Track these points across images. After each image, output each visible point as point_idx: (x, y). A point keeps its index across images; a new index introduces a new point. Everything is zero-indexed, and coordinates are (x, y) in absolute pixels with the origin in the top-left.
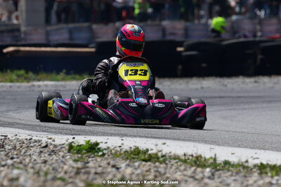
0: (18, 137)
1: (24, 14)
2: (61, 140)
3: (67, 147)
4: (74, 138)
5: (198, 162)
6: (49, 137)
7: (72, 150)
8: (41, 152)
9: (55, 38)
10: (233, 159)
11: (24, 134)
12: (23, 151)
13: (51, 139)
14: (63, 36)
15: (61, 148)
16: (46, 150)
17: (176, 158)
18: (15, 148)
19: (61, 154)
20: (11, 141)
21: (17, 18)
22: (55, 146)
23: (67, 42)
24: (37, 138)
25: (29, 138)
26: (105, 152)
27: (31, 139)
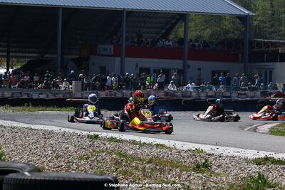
1: (74, 87)
3: (87, 136)
4: (90, 133)
5: (134, 142)
9: (84, 96)
10: (147, 142)
11: (72, 131)
12: (71, 137)
13: (81, 133)
16: (79, 137)
17: (126, 141)
18: (68, 136)
19: (85, 139)
20: (67, 133)
22: (83, 136)
24: (76, 133)
26: (100, 138)
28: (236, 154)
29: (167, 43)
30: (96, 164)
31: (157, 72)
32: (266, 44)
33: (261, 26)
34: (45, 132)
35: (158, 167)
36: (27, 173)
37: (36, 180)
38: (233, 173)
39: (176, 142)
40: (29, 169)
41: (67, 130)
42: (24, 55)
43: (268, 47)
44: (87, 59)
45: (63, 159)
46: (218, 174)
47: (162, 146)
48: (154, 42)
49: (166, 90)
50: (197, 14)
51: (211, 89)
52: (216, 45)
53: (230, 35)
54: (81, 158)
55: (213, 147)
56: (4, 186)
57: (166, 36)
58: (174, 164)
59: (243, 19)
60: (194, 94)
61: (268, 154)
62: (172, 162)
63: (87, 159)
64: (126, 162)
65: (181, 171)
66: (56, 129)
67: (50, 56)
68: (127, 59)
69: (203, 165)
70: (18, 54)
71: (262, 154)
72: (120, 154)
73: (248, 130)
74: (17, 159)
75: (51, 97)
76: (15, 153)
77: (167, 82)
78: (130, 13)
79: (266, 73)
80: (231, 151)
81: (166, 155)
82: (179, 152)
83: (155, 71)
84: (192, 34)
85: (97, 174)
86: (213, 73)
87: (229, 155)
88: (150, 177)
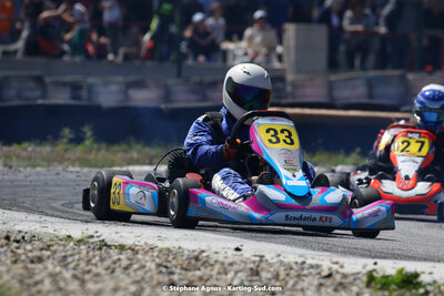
0: (281, 258)
1: (292, 52)
2: (355, 265)
3: (365, 279)
4: (375, 264)
6: (335, 260)
7: (373, 284)
8: (321, 285)
9: (344, 94)
11: (292, 255)
12: (291, 283)
13: (337, 263)
14: (357, 92)
15: (355, 279)
16: (329, 282)
18: (277, 277)
19: (355, 289)
20: (271, 265)
21: (280, 58)
22: (345, 276)
23: (365, 101)
24: (314, 262)
25: (300, 260)
26: (429, 288)
27: (304, 263)
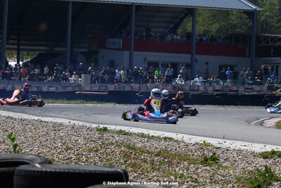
1: (83, 80)
2: (94, 126)
4: (99, 126)
5: (143, 135)
7: (98, 130)
9: (93, 89)
10: (155, 135)
11: (81, 123)
12: (81, 130)
13: (90, 125)
14: (97, 88)
16: (89, 129)
17: (135, 134)
19: (94, 131)
20: (76, 126)
22: (92, 128)
23: (98, 90)
24: (86, 125)
25: (83, 125)
26: (109, 131)
28: (243, 148)
29: (175, 37)
30: (105, 156)
31: (165, 66)
32: (272, 38)
33: (268, 22)
34: (54, 125)
35: (166, 160)
36: (37, 165)
37: (46, 172)
38: (240, 167)
39: (185, 136)
40: (39, 160)
41: (76, 123)
42: (34, 48)
43: (275, 42)
44: (97, 53)
45: (73, 151)
46: (226, 167)
47: (171, 139)
48: (163, 37)
49: (174, 84)
50: (205, 9)
51: (218, 83)
52: (223, 39)
53: (238, 30)
54: (90, 151)
55: (221, 141)
56: (15, 177)
57: (174, 31)
58: (182, 157)
59: (250, 14)
60: (201, 88)
61: (274, 148)
62: (180, 155)
63: (97, 151)
64: (135, 155)
65: (189, 164)
66: (65, 121)
67: (60, 49)
68: (135, 53)
69: (211, 159)
70: (28, 47)
71: (269, 148)
72: (129, 147)
73: (255, 124)
74: (28, 151)
75: (60, 90)
76: (25, 145)
77: (175, 76)
78: (139, 7)
79: (272, 67)
80: (238, 145)
81: (174, 148)
82: (187, 145)
83: (162, 65)
84: (200, 29)
85: (106, 167)
86: (221, 67)
87: (237, 148)
88: (159, 169)
